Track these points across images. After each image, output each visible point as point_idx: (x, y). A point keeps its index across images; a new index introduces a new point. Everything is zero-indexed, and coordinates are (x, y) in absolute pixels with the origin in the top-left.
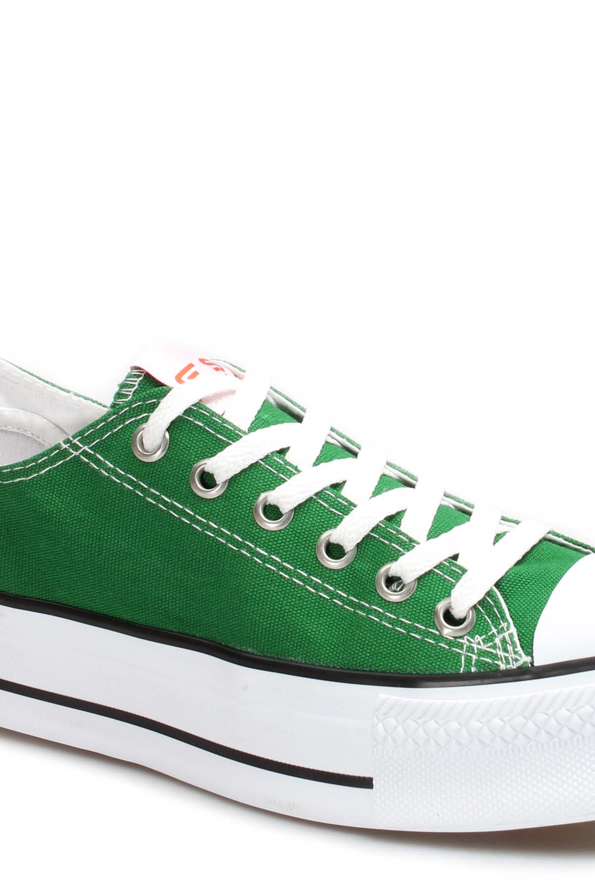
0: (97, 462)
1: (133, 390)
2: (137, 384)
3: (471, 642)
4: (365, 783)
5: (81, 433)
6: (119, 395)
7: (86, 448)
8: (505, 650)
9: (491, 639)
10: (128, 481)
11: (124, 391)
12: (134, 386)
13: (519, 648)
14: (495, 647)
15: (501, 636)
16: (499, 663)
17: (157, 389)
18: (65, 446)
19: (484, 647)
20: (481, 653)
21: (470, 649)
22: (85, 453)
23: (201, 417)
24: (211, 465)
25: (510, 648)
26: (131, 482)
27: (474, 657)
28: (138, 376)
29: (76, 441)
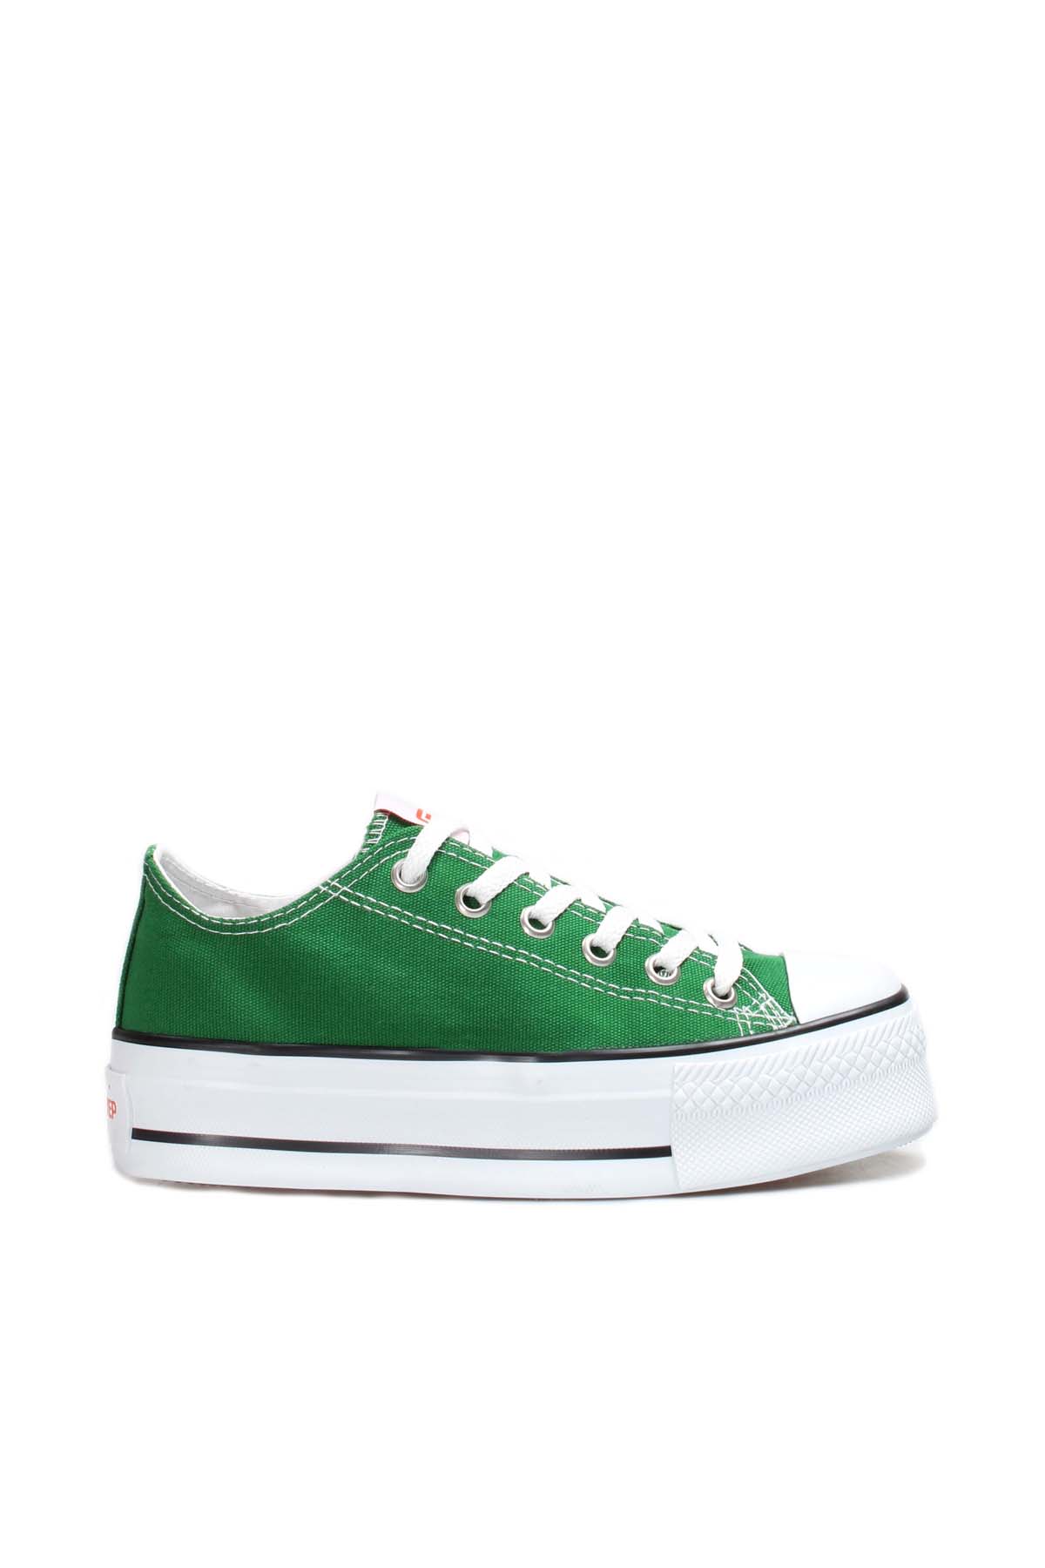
0: (358, 899)
1: (382, 830)
2: (384, 824)
3: (740, 1012)
4: (665, 1152)
5: (339, 875)
6: (369, 836)
7: (345, 888)
8: (773, 1014)
9: (756, 1007)
10: (394, 913)
11: (373, 832)
12: (382, 826)
13: (782, 1011)
14: (761, 1012)
15: (763, 1004)
16: (771, 1024)
17: (406, 829)
18: (324, 889)
19: (754, 1014)
20: (753, 1019)
21: (743, 1017)
22: (345, 893)
23: (454, 848)
24: (473, 888)
25: (776, 1012)
26: (395, 913)
27: (749, 1023)
28: (384, 818)
29: (334, 883)
